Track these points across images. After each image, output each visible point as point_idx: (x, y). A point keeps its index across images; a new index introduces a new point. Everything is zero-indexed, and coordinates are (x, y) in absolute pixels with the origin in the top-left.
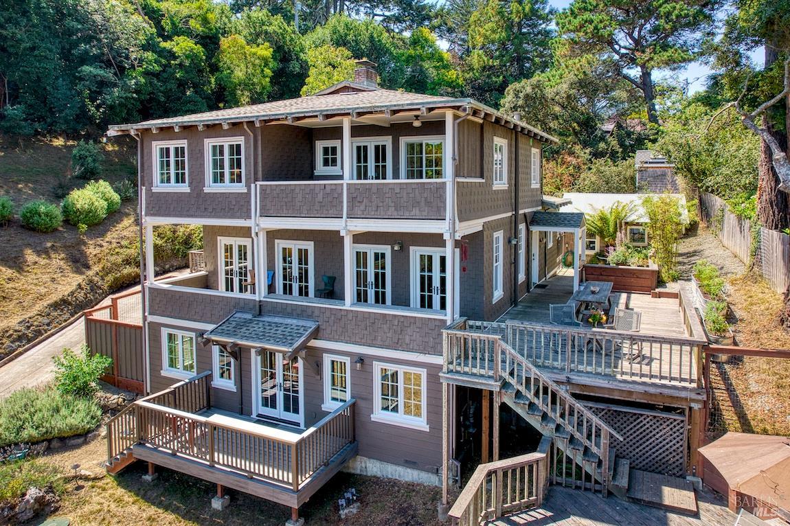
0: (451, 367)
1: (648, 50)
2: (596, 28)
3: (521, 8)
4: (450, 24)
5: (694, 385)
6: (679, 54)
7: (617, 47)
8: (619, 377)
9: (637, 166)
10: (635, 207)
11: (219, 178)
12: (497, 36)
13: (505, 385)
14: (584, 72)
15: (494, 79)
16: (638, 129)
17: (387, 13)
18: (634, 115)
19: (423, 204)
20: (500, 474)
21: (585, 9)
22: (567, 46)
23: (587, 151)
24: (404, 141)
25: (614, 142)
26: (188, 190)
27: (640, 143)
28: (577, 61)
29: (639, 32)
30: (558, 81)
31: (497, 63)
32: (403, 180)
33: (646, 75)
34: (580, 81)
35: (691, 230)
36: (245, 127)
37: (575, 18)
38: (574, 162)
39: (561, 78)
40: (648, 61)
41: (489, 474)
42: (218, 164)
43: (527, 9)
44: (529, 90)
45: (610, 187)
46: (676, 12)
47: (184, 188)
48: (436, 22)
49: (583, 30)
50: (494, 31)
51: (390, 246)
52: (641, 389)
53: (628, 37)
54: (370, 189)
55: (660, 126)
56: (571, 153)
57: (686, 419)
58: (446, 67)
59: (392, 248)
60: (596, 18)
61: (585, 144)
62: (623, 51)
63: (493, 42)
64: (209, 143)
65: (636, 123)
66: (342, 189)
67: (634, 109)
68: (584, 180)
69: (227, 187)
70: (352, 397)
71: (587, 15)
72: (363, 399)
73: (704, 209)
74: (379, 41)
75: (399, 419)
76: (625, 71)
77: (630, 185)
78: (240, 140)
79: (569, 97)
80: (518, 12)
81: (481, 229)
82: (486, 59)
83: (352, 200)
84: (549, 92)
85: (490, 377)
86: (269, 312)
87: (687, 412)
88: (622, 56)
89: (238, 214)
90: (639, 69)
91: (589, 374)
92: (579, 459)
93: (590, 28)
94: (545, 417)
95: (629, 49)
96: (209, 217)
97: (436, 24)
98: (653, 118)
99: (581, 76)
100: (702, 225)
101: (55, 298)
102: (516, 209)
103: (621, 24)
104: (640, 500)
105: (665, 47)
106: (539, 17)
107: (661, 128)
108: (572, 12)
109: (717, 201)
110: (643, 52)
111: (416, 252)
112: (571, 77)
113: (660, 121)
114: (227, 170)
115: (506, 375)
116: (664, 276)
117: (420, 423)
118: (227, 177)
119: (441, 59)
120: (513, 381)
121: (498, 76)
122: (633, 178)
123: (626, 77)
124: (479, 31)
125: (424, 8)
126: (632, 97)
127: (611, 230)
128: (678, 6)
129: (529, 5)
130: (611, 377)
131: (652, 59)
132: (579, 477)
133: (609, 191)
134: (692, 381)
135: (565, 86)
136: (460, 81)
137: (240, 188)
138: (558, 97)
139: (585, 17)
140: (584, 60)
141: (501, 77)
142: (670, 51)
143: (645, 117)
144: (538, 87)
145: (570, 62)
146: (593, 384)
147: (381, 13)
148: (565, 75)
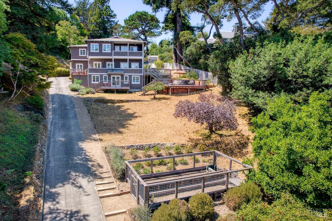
19: (139, 54)
26: (99, 52)
50: (97, 19)
54: (132, 52)
64: (103, 44)
72: (130, 81)
75: (136, 83)
78: (110, 44)
83: (129, 54)
85: (150, 73)
97: (76, 13)
105: (152, 32)
106: (111, 16)
111: (132, 63)
114: (107, 49)
117: (139, 83)
120: (153, 74)
137: (110, 52)
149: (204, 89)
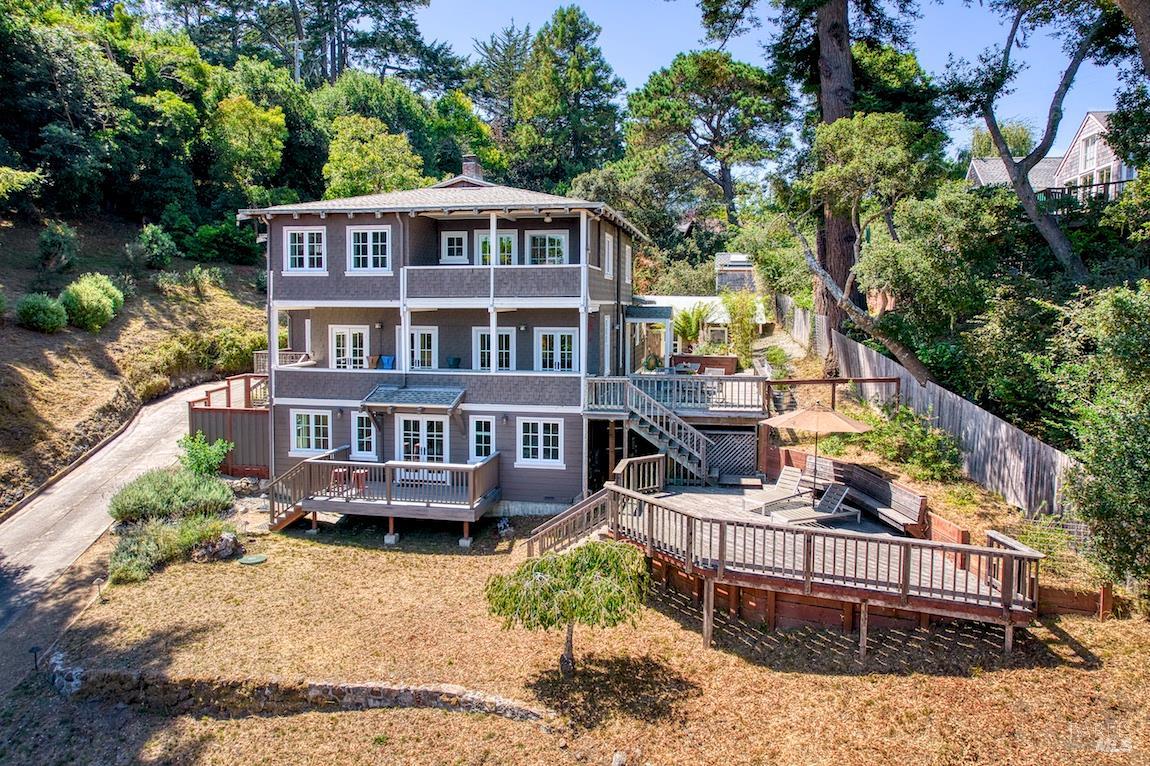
0: (590, 406)
1: (727, 145)
2: (673, 115)
3: (580, 76)
4: (488, 87)
5: (760, 409)
6: (758, 152)
7: (694, 136)
8: (711, 409)
9: (717, 269)
10: (717, 309)
11: (361, 263)
12: (551, 109)
13: (633, 414)
14: (661, 165)
15: (546, 162)
16: (717, 230)
17: (404, 67)
18: (714, 215)
19: (561, 284)
20: (636, 465)
21: (662, 93)
22: (641, 133)
23: (666, 253)
24: (528, 234)
25: (692, 244)
26: (326, 274)
27: (719, 246)
28: (653, 151)
29: (718, 122)
30: (632, 173)
31: (549, 142)
32: (527, 266)
33: (725, 171)
34: (656, 176)
35: (767, 329)
36: (398, 217)
37: (650, 101)
38: (651, 264)
39: (635, 170)
40: (727, 156)
41: (629, 465)
42: (361, 250)
43: (588, 78)
44: (601, 182)
45: (687, 289)
46: (755, 107)
47: (322, 272)
48: (471, 83)
49: (659, 116)
50: (546, 102)
51: (514, 328)
52: (725, 415)
53: (706, 126)
54: (515, 273)
55: (740, 227)
56: (648, 255)
57: (755, 434)
58: (485, 144)
59: (518, 330)
60: (673, 103)
61: (662, 246)
62: (701, 142)
63: (545, 115)
64: (351, 231)
65: (715, 224)
66: (489, 273)
67: (714, 210)
68: (663, 284)
69: (370, 271)
70: (497, 450)
71: (663, 100)
72: (506, 450)
73: (778, 307)
74: (408, 108)
75: (540, 463)
76: (703, 163)
77: (710, 288)
78: (387, 229)
79: (645, 192)
80: (577, 80)
81: (598, 310)
82: (536, 137)
83: (498, 282)
84: (623, 186)
85: (621, 411)
86: (415, 383)
87: (756, 429)
88: (701, 147)
89: (384, 296)
90: (719, 163)
91: (691, 410)
92: (685, 464)
93: (667, 115)
94: (661, 435)
95: (708, 140)
96: (351, 299)
97: (470, 86)
98: (733, 220)
99: (657, 169)
100: (777, 327)
101: (99, 403)
102: (618, 299)
103: (700, 112)
104: (726, 485)
105: (744, 143)
106: (603, 88)
107: (741, 230)
108: (647, 94)
109: (789, 300)
110: (723, 146)
111: (539, 333)
112: (646, 170)
113: (740, 223)
114: (370, 256)
115: (633, 408)
116: (742, 363)
117: (559, 464)
118: (370, 262)
119: (480, 134)
120: (637, 412)
121: (551, 160)
122: (712, 282)
123: (706, 173)
124: (528, 101)
125: (452, 62)
126: (712, 195)
127: (694, 330)
128: (756, 101)
129: (591, 73)
130: (706, 409)
131: (731, 155)
132: (685, 476)
133: (689, 294)
134: (759, 406)
135: (640, 180)
136: (505, 164)
137: (386, 272)
138: (632, 191)
139: (661, 102)
140: (660, 151)
141: (555, 161)
142: (750, 147)
143: (724, 218)
144: (611, 179)
145: (646, 153)
146: (692, 415)
147: (397, 66)
148: (640, 167)
149: (1009, 631)
